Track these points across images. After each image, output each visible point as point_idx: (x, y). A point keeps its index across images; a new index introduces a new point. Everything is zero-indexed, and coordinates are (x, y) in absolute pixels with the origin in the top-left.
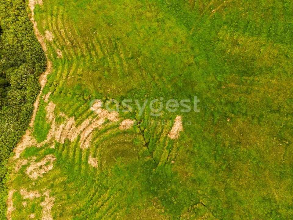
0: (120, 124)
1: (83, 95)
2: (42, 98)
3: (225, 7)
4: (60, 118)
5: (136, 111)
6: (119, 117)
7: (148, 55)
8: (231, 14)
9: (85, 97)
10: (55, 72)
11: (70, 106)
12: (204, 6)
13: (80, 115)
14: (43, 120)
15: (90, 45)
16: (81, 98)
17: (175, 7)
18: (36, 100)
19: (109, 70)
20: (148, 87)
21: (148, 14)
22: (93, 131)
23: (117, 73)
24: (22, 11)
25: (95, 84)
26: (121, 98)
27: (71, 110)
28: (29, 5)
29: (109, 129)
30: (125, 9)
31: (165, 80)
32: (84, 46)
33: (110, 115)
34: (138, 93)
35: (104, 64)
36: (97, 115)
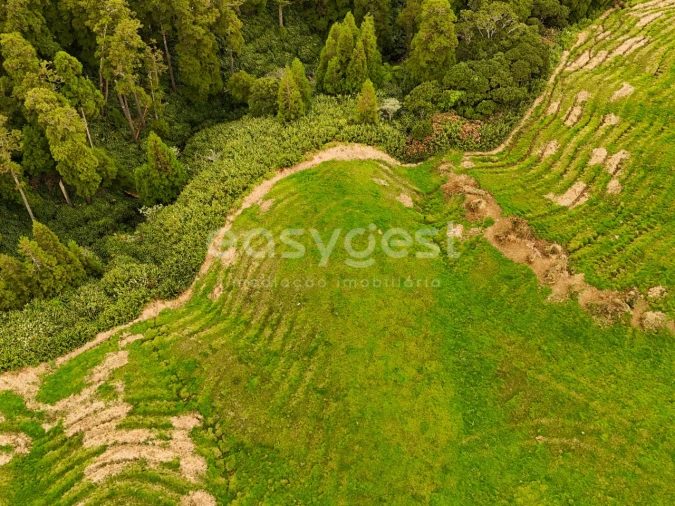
0: (191, 492)
1: (184, 385)
2: (122, 334)
3: (569, 450)
4: (111, 389)
5: (239, 494)
6: (201, 477)
7: (353, 409)
8: (572, 472)
9: (184, 390)
10: (183, 313)
11: (146, 384)
12: (527, 414)
13: (145, 413)
14: (84, 369)
15: (275, 316)
16: (175, 387)
17: (470, 373)
18: (108, 330)
19: (265, 380)
20: (302, 468)
21: (412, 347)
22: (136, 459)
23: (272, 396)
24: (229, 198)
25: (221, 384)
26: (238, 445)
27: (140, 392)
28: (246, 198)
29: (164, 483)
30: (380, 309)
31: (344, 482)
32: (264, 310)
33: (190, 458)
34: (276, 463)
35: (267, 364)
36: (171, 439)
